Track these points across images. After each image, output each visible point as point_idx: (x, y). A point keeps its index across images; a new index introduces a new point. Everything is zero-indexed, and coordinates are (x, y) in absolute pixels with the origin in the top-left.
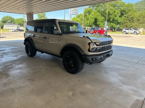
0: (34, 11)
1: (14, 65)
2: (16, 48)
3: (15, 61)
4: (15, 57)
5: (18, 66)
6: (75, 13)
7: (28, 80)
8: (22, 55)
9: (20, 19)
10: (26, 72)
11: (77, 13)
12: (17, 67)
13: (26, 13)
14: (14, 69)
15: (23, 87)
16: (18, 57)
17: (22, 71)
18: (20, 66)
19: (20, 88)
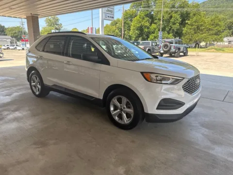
0: (39, 12)
1: (6, 113)
2: (9, 78)
3: (8, 104)
4: (7, 97)
5: (14, 115)
6: (108, 17)
7: (35, 144)
8: (21, 93)
9: (16, 28)
10: (30, 127)
11: (113, 17)
12: (11, 116)
13: (25, 17)
14: (6, 123)
15: (24, 162)
16: (12, 96)
17: (21, 125)
18: (17, 114)
19: (19, 163)
